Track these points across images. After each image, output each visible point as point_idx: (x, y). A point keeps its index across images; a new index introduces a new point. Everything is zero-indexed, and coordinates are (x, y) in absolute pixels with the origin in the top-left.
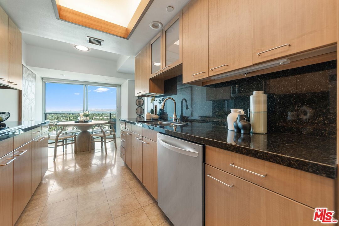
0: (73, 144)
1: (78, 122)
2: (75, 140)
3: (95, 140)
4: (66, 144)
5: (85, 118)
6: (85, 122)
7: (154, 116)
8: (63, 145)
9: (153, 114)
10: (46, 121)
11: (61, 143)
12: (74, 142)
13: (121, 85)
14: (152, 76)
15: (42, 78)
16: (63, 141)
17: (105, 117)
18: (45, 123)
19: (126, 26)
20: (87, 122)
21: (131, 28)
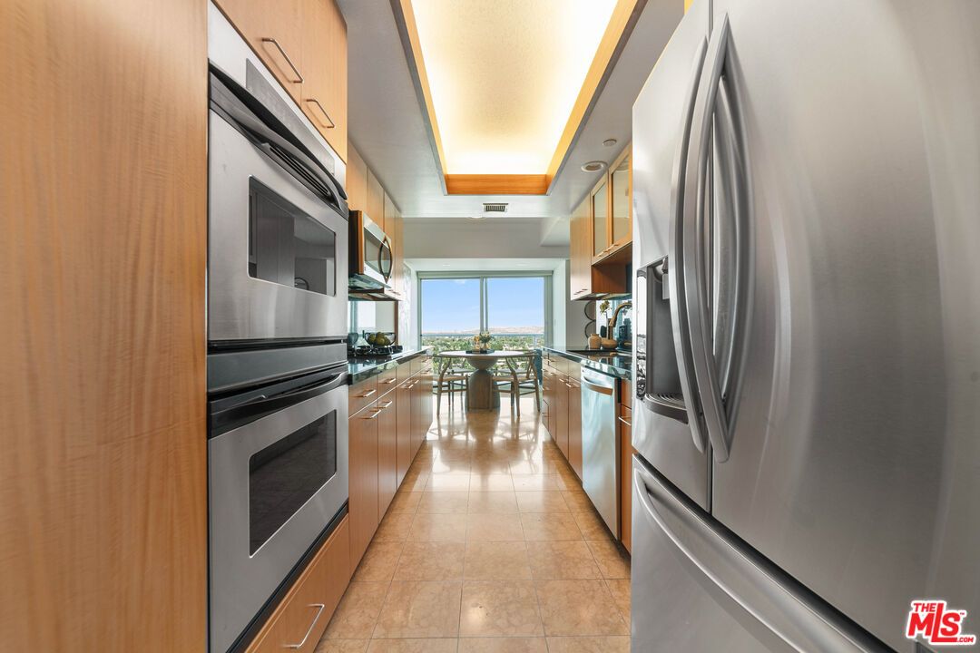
0: (464, 393)
1: (470, 352)
2: (467, 385)
3: (500, 388)
4: (453, 391)
5: (483, 345)
6: (483, 351)
7: (605, 341)
8: (449, 391)
9: (605, 337)
10: (423, 348)
11: (447, 388)
12: (464, 388)
13: (553, 272)
14: (596, 260)
15: (418, 273)
16: (449, 386)
17: (530, 346)
18: (424, 352)
19: (543, 171)
20: (485, 352)
21: (554, 172)
